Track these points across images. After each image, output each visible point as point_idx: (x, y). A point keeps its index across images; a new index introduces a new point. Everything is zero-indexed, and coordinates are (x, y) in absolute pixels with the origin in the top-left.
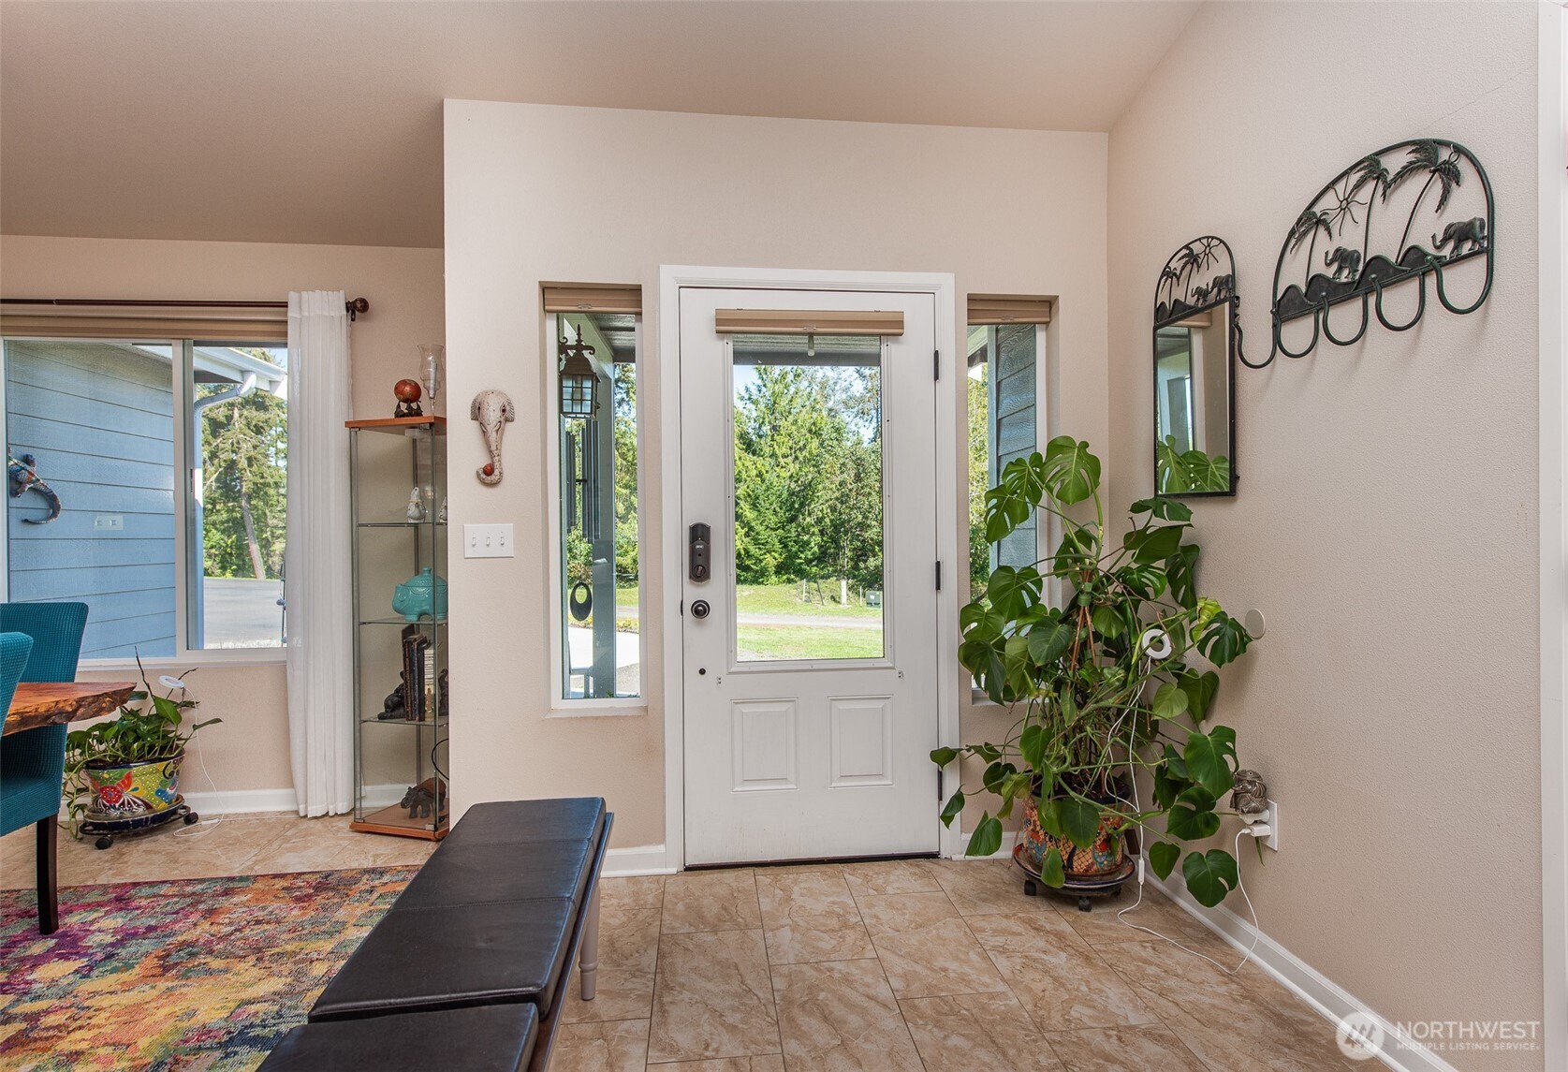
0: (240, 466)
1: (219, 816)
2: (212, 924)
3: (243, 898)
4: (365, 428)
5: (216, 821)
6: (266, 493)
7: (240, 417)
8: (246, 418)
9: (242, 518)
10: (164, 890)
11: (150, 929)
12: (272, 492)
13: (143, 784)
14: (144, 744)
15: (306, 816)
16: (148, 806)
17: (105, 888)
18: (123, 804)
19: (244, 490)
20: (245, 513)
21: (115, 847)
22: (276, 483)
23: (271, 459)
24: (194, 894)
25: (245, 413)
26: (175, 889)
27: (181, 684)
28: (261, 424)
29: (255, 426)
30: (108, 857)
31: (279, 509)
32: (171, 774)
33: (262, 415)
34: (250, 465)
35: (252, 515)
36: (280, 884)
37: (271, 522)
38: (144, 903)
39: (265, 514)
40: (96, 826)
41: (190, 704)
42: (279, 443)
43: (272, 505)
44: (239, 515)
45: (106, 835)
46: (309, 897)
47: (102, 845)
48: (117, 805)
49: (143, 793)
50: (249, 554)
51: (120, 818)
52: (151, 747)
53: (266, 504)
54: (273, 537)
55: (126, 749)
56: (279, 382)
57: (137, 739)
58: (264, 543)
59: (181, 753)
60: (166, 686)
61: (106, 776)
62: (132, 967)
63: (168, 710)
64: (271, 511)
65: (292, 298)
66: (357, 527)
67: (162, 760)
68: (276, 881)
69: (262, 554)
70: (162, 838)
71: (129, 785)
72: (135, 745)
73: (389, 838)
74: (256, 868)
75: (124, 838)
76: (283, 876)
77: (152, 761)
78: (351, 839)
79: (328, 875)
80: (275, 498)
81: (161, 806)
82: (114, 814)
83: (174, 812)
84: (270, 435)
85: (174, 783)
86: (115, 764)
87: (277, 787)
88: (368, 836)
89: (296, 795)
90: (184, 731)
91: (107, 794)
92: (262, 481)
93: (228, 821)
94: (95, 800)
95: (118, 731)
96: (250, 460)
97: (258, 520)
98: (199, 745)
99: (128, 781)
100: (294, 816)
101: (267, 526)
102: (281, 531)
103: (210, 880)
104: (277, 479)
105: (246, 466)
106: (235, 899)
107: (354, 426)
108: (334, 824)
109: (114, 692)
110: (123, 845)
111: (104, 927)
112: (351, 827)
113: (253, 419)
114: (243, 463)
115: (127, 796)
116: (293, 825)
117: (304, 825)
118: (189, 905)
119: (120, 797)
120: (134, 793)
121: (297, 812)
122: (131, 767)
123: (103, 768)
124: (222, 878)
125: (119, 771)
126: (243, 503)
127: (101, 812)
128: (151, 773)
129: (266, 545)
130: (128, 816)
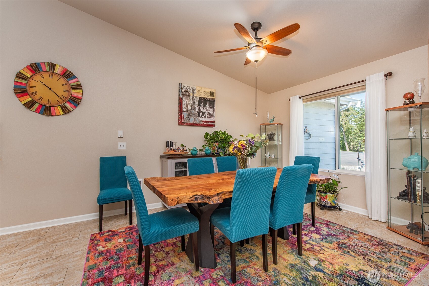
0: (343, 125)
1: (347, 211)
2: (349, 241)
3: (356, 237)
4: (392, 110)
5: (346, 212)
6: (349, 131)
7: (343, 114)
8: (344, 114)
9: (343, 137)
10: (336, 226)
11: (334, 235)
12: (350, 130)
13: (330, 198)
14: (330, 189)
15: (371, 219)
16: (331, 204)
17: (323, 220)
18: (326, 201)
19: (344, 131)
20: (344, 136)
21: (324, 210)
22: (351, 128)
23: (350, 123)
24: (343, 230)
25: (344, 112)
26: (338, 227)
27: (337, 177)
28: (348, 115)
29: (346, 115)
30: (323, 212)
31: (352, 134)
32: (336, 198)
33: (348, 113)
34: (345, 125)
35: (346, 136)
36: (366, 237)
37: (350, 138)
38: (332, 227)
39: (349, 136)
40: (320, 205)
41: (340, 182)
42: (352, 119)
43: (350, 134)
44: (342, 136)
45: (322, 207)
46: (377, 245)
47: (322, 209)
48: (324, 201)
49: (329, 200)
50: (345, 145)
51: (325, 204)
52: (331, 190)
53: (349, 133)
54: (351, 141)
55: (326, 189)
56: (357, 103)
57: (328, 188)
58: (348, 143)
59: (338, 193)
60: (334, 177)
61: (322, 194)
62: (331, 243)
63: (335, 183)
64: (350, 135)
65: (367, 79)
66: (388, 140)
67: (334, 194)
68: (365, 235)
69: (348, 145)
70: (334, 212)
71: (327, 198)
72: (328, 189)
73: (402, 236)
74: (359, 229)
75: (326, 209)
76: (367, 235)
77: (332, 194)
78: (387, 231)
79: (382, 241)
80: (351, 132)
81: (334, 205)
82: (324, 203)
83: (336, 207)
84: (350, 117)
85: (336, 200)
86: (324, 192)
87: (362, 208)
88: (393, 232)
89: (368, 212)
90: (339, 188)
91: (323, 199)
92: (348, 128)
93: (349, 213)
94: (320, 199)
95: (325, 185)
96: (345, 123)
97: (347, 137)
98: (342, 193)
99: (327, 197)
100: (367, 218)
101: (349, 139)
102: (352, 140)
103: (347, 228)
104: (352, 127)
105: (344, 125)
106: (354, 236)
107: (388, 110)
108: (381, 224)
109: (327, 179)
110: (326, 211)
111: (325, 230)
112: (387, 227)
113: (346, 114)
114: (344, 124)
115: (326, 200)
116: (367, 220)
117: (371, 221)
118: (342, 233)
119: (325, 200)
120: (328, 200)
121: (368, 217)
122: (327, 194)
123: (322, 193)
124: (350, 229)
125: (325, 194)
126: (344, 133)
127: (321, 202)
128: (331, 196)
129: (349, 143)
130: (327, 205)
